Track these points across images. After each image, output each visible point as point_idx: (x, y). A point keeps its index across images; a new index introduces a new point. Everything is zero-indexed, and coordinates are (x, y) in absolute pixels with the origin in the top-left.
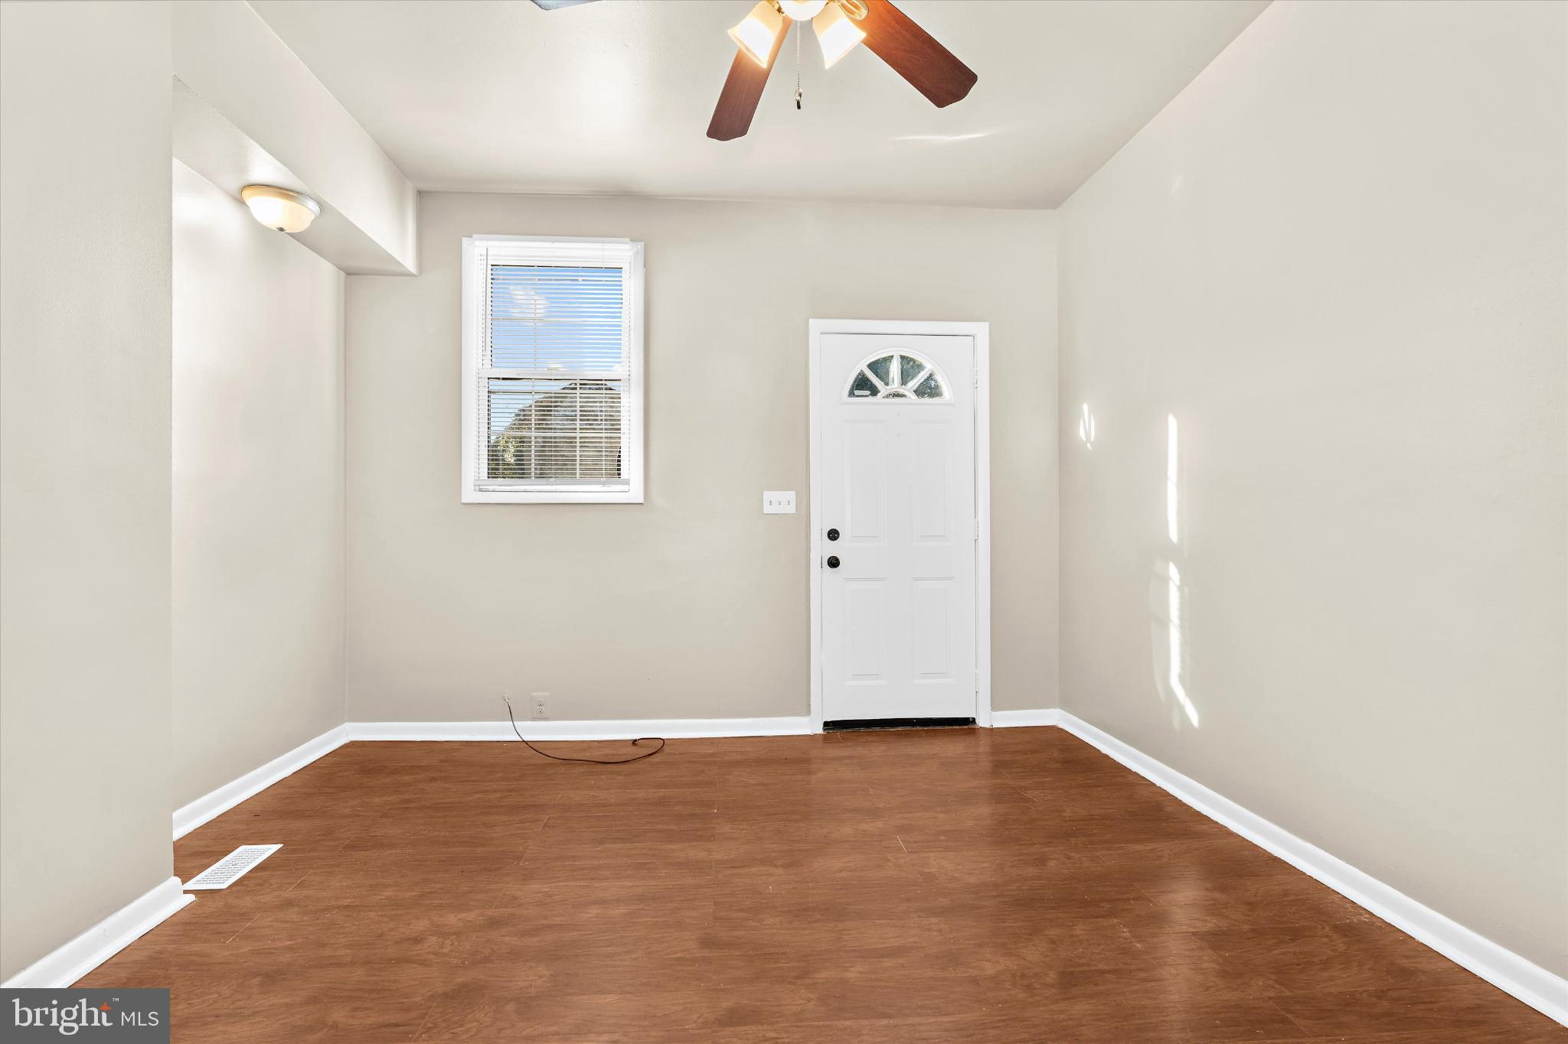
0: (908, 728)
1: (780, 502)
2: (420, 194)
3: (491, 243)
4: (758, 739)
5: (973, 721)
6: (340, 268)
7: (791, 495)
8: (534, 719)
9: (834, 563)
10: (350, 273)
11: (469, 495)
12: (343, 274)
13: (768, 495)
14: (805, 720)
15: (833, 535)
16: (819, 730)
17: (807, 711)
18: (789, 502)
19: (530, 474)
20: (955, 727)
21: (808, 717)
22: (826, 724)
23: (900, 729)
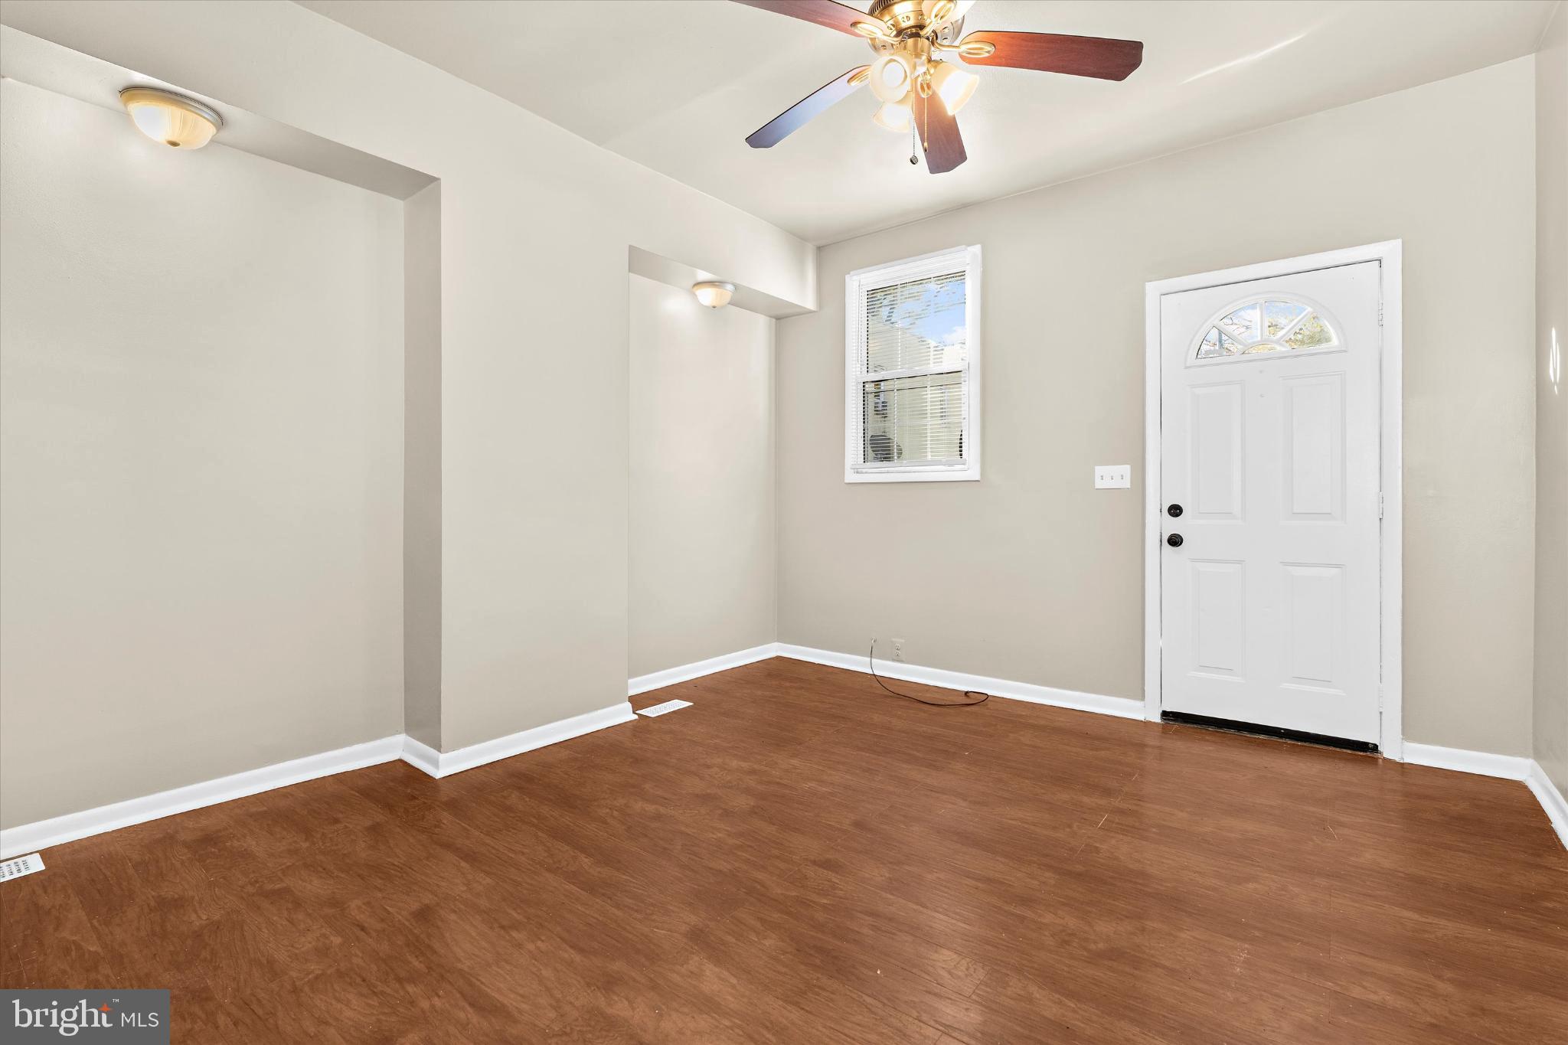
0: (1274, 739)
1: (1113, 476)
2: (820, 249)
3: (863, 276)
4: (1081, 714)
5: (1375, 748)
6: (771, 317)
7: (1126, 469)
8: (893, 660)
9: (1175, 541)
10: (778, 318)
11: (850, 477)
12: (774, 320)
13: (1099, 470)
14: (1139, 704)
15: (1175, 511)
16: (1157, 718)
17: (1141, 696)
18: (1122, 476)
19: (893, 457)
20: (1345, 750)
21: (1142, 702)
22: (1165, 714)
23: (1262, 737)
